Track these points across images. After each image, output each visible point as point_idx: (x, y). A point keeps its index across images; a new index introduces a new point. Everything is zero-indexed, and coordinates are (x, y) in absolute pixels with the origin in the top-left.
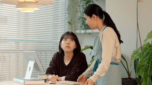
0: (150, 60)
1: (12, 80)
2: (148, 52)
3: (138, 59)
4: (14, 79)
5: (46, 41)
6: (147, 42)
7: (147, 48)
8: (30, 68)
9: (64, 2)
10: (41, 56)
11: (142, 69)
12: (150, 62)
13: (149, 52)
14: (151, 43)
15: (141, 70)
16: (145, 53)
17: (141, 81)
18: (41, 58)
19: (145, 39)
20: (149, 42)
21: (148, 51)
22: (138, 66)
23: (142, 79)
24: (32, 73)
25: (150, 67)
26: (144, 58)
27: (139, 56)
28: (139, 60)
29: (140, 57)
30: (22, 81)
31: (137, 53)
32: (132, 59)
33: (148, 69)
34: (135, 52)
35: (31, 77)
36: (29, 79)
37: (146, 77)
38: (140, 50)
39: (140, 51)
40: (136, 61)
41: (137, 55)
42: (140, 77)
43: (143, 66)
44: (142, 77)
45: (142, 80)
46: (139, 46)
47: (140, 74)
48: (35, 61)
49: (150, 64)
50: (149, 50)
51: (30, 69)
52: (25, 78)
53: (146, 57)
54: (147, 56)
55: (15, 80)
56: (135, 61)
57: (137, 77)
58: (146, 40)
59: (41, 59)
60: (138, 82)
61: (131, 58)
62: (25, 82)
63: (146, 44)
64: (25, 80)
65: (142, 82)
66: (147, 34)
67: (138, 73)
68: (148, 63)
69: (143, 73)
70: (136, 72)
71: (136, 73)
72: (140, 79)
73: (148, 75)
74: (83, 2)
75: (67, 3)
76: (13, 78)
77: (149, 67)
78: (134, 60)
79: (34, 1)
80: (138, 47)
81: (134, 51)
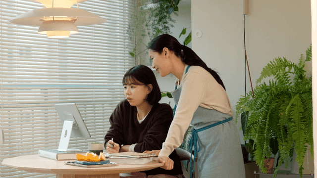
0: (267, 113)
1: (37, 154)
2: (264, 100)
3: (247, 112)
4: (40, 151)
5: (94, 85)
6: (262, 82)
7: (263, 93)
8: (66, 131)
9: (123, 20)
10: (86, 114)
11: (255, 129)
12: (268, 117)
13: (266, 99)
14: (268, 84)
15: (253, 131)
16: (259, 101)
17: (253, 149)
18: (86, 117)
19: (258, 78)
20: (264, 83)
21: (263, 98)
22: (248, 124)
23: (255, 145)
24: (70, 140)
25: (268, 125)
26: (258, 109)
27: (249, 107)
28: (250, 114)
29: (252, 109)
30: (54, 155)
31: (245, 101)
32: (238, 112)
33: (264, 128)
34: (243, 101)
35: (69, 147)
36: (66, 150)
37: (261, 142)
38: (251, 96)
39: (251, 98)
40: (244, 115)
41: (246, 105)
42: (252, 141)
43: (256, 123)
44: (255, 141)
45: (255, 147)
46: (249, 89)
47: (251, 137)
48: (74, 120)
49: (268, 119)
50: (265, 96)
51: (66, 134)
52: (58, 150)
53: (260, 108)
54: (262, 106)
55: (42, 152)
56: (242, 116)
57: (248, 142)
58: (259, 80)
59: (86, 120)
60: (248, 150)
61: (236, 110)
62: (58, 155)
63: (260, 86)
64: (59, 153)
65: (255, 150)
66: (262, 70)
67: (247, 135)
68: (265, 118)
69: (257, 135)
70: (244, 133)
71: (244, 136)
72: (252, 145)
73: (264, 138)
74: (153, 18)
75: (127, 20)
76: (38, 151)
77: (265, 125)
78: (241, 114)
79: (70, 20)
80: (247, 92)
81: (241, 99)
